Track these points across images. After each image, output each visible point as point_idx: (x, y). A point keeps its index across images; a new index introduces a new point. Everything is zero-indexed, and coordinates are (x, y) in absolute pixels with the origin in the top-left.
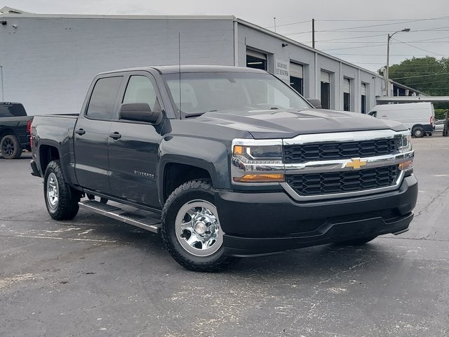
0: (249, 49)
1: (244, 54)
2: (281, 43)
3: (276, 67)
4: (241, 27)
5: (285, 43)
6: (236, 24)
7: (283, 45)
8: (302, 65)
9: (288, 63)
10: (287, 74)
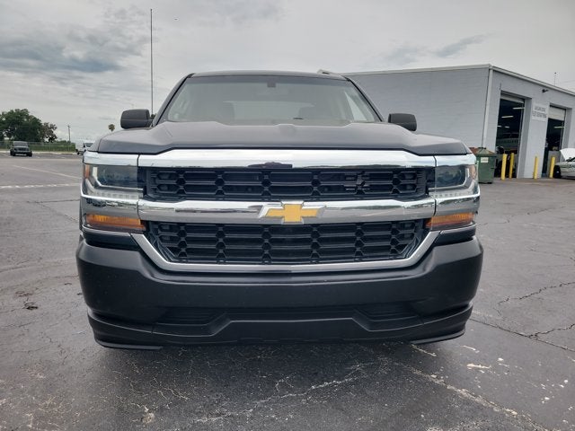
0: (503, 93)
1: (498, 97)
2: (542, 88)
3: (533, 109)
4: (497, 75)
5: (545, 89)
6: (491, 71)
7: (544, 91)
8: (565, 109)
9: (548, 107)
10: (545, 116)
